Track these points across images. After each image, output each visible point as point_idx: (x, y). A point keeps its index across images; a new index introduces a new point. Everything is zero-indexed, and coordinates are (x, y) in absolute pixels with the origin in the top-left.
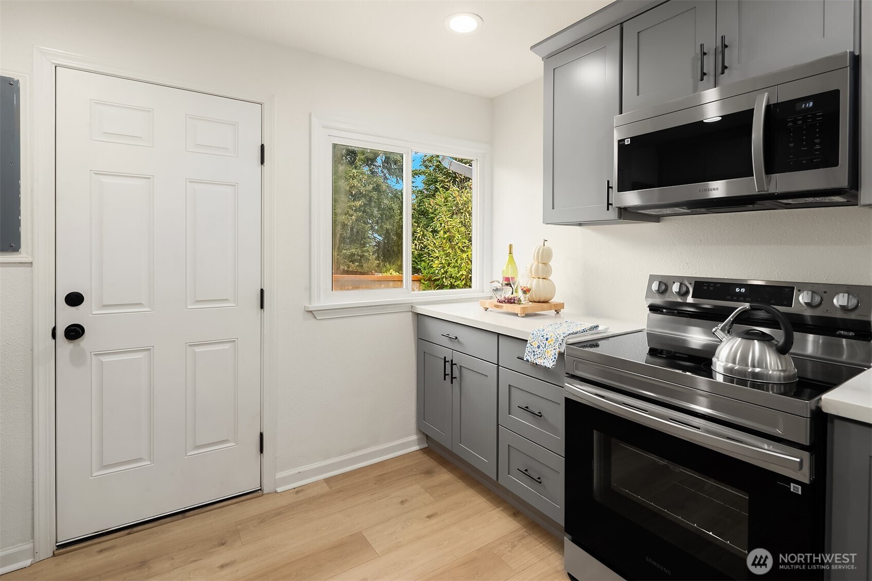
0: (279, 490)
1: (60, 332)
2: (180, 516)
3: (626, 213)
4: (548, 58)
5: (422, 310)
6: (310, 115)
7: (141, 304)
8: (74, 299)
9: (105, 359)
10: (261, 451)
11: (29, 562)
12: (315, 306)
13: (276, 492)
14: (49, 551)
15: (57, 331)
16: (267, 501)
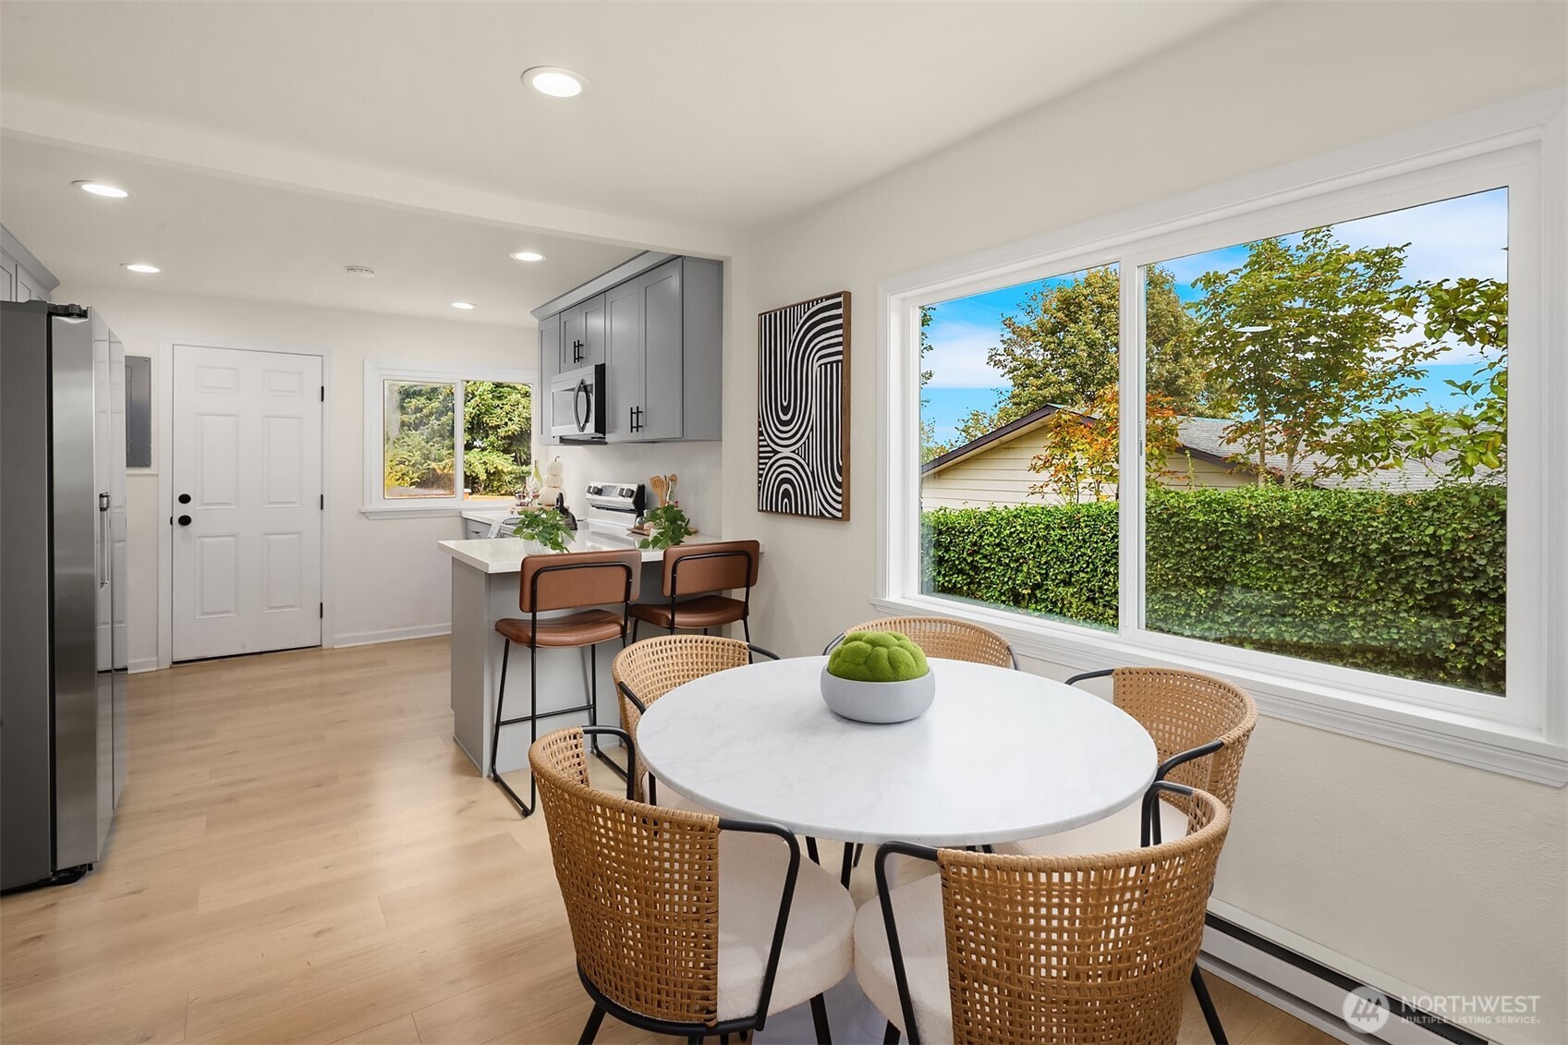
0: (335, 647)
1: (176, 520)
2: (258, 656)
3: (564, 441)
4: (542, 320)
5: (466, 515)
6: (364, 360)
7: (229, 503)
8: (185, 499)
9: (205, 540)
10: (321, 616)
11: (154, 669)
12: (367, 508)
13: (333, 649)
14: (167, 664)
15: (174, 520)
16: (324, 652)
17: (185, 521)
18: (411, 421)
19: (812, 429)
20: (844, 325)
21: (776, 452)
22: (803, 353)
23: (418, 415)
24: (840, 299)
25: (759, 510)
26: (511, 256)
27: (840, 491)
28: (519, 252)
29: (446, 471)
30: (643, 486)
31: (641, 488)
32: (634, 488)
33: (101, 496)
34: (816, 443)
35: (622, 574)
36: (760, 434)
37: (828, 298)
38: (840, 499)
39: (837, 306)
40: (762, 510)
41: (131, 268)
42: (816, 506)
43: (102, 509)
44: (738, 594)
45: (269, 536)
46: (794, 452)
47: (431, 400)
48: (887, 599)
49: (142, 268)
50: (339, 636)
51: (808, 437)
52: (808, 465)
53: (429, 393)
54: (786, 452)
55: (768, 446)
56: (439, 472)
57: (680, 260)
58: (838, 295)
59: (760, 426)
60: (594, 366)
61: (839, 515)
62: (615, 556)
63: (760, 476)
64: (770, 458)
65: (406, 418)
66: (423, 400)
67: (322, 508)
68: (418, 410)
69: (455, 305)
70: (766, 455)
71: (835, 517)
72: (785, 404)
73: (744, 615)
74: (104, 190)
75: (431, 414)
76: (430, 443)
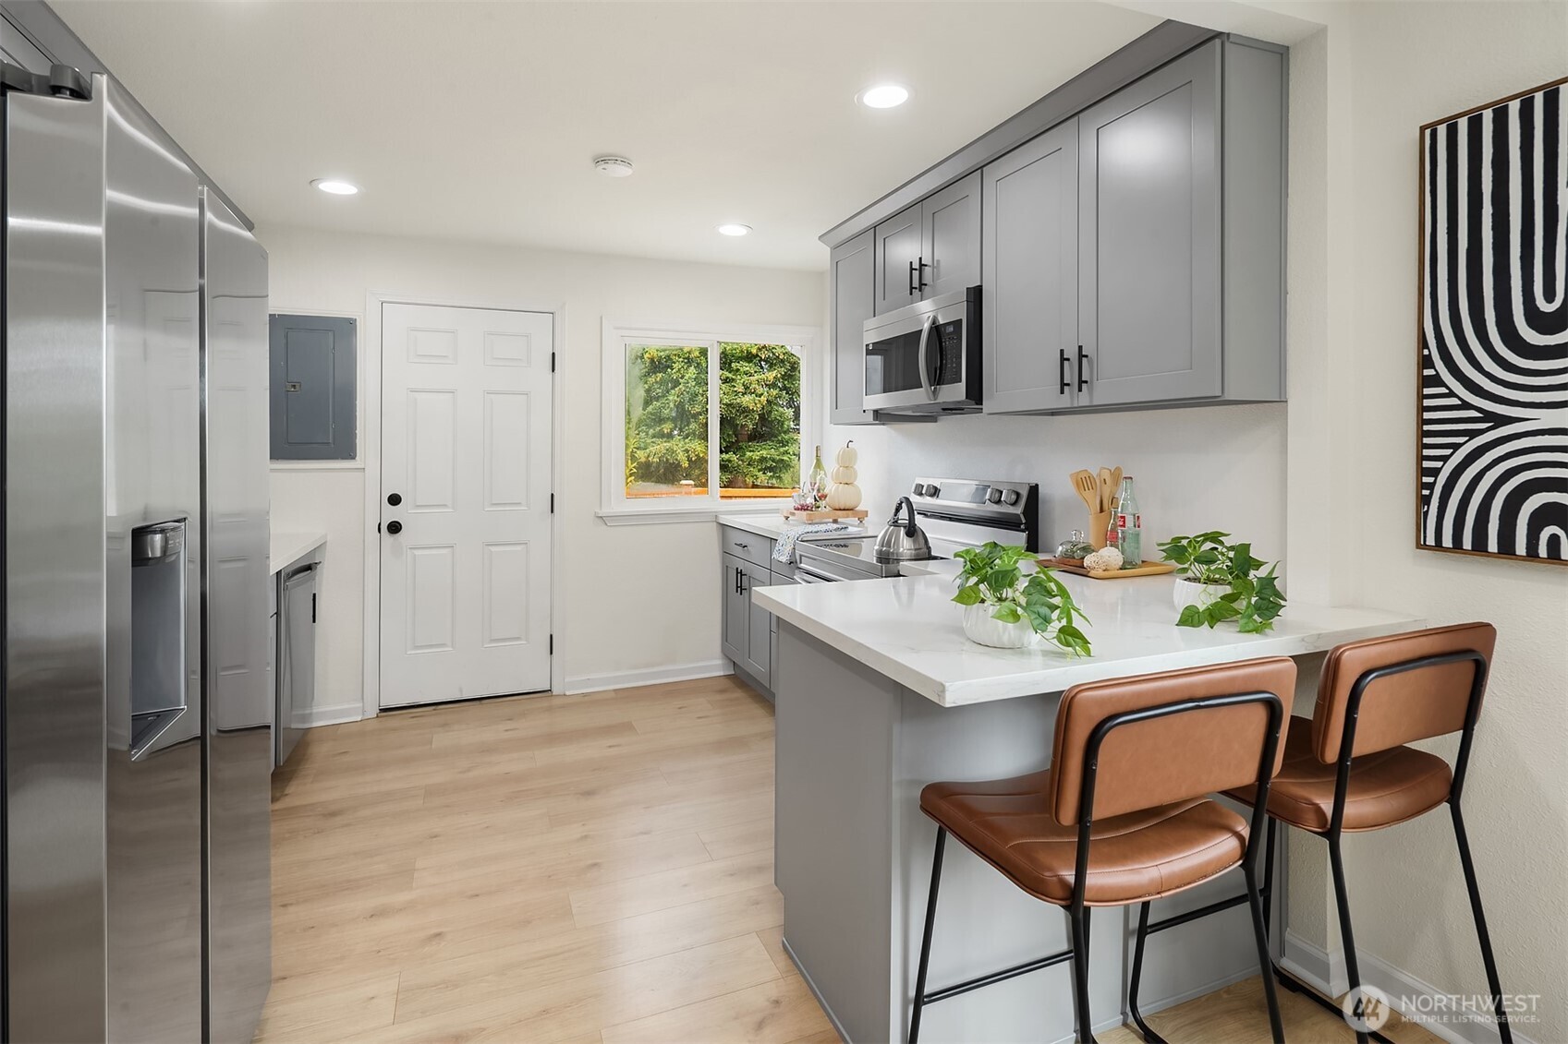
0: (567, 693)
1: (384, 528)
2: (478, 702)
3: (880, 416)
4: (835, 248)
5: (725, 520)
6: (601, 318)
7: (445, 505)
8: (395, 500)
9: (417, 552)
10: (551, 653)
11: (359, 719)
12: (605, 511)
13: (564, 695)
14: (373, 712)
15: (382, 527)
16: (556, 702)
17: (395, 528)
21: (1503, 421)
25: (1422, 546)
30: (1037, 485)
31: (1033, 491)
32: (1024, 490)
35: (1259, 717)
36: (1429, 381)
40: (1425, 547)
41: (322, 186)
44: (1445, 747)
45: (490, 548)
49: (337, 187)
50: (571, 682)
54: (1551, 418)
55: (1467, 406)
57: (1219, 39)
59: (1425, 365)
60: (957, 292)
63: (1429, 473)
64: (1472, 434)
67: (552, 512)
70: (1454, 426)
72: (1549, 309)
73: (1453, 794)
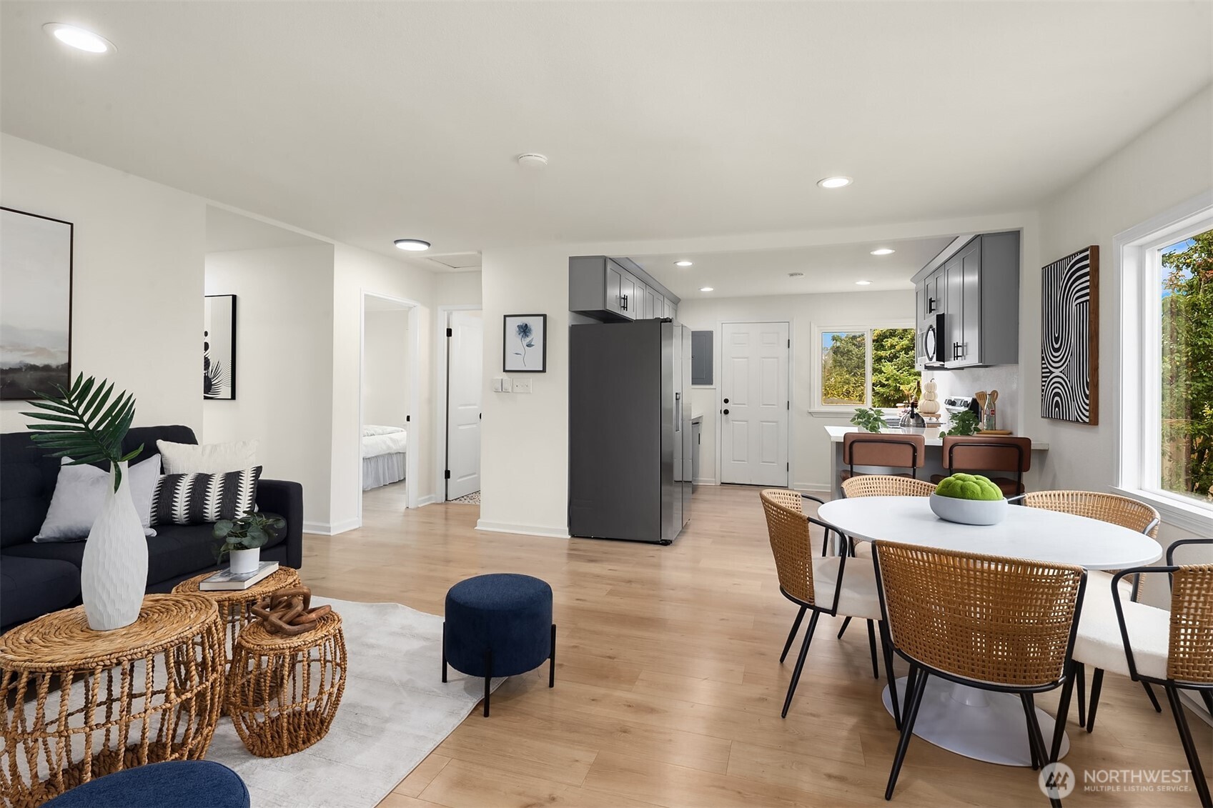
4: (917, 284)
8: (727, 401)
9: (735, 422)
10: (788, 470)
11: (713, 486)
12: (812, 410)
14: (718, 483)
15: (722, 411)
17: (726, 412)
18: (887, 355)
19: (1071, 355)
20: (1091, 273)
21: (1052, 373)
22: (1066, 297)
23: (893, 351)
24: (1088, 253)
25: (1042, 417)
26: (872, 253)
27: (1087, 402)
28: (875, 250)
29: (911, 392)
30: (978, 398)
31: (974, 401)
32: (969, 400)
33: (677, 394)
34: (1074, 365)
35: (910, 450)
36: (1043, 359)
37: (1081, 252)
38: (1087, 408)
39: (1085, 258)
40: (1044, 416)
41: (702, 290)
42: (1073, 416)
43: (677, 399)
45: (762, 423)
46: (1061, 372)
47: (902, 339)
48: (1120, 488)
49: (707, 289)
50: (797, 484)
51: (1069, 361)
52: (1069, 381)
53: (901, 334)
54: (1057, 372)
55: (1047, 368)
56: (906, 392)
57: (980, 237)
58: (1086, 250)
59: (1042, 353)
60: (935, 316)
61: (1087, 420)
62: (907, 438)
63: (1043, 390)
64: (1048, 377)
65: (882, 353)
66: (896, 339)
67: (788, 408)
68: (893, 346)
69: (857, 283)
70: (1046, 374)
71: (1085, 422)
72: (1057, 336)
74: (684, 264)
75: (902, 349)
76: (900, 371)
